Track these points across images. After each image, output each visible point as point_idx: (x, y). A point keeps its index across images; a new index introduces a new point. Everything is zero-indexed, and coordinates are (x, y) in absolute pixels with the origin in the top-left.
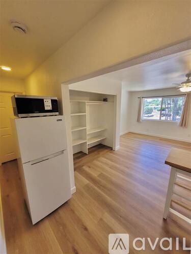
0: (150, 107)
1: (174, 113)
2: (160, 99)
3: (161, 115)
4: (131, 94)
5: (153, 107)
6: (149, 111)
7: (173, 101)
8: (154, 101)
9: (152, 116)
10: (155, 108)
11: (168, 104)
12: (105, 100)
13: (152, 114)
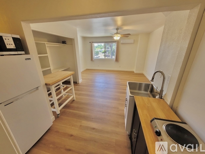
0: (97, 50)
1: (111, 54)
2: (103, 44)
3: (105, 56)
4: (84, 38)
5: (99, 50)
6: (97, 53)
7: (110, 46)
8: (99, 46)
9: (99, 57)
10: (100, 51)
11: (108, 48)
12: (64, 42)
13: (99, 55)
